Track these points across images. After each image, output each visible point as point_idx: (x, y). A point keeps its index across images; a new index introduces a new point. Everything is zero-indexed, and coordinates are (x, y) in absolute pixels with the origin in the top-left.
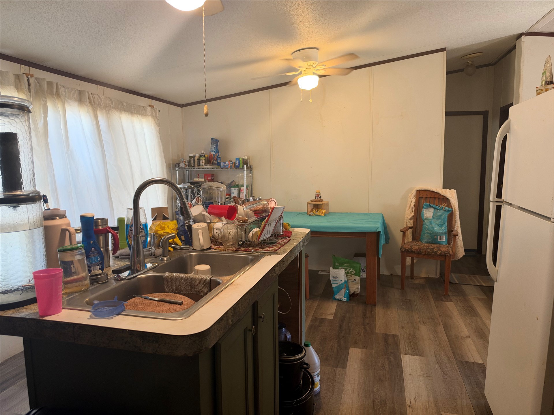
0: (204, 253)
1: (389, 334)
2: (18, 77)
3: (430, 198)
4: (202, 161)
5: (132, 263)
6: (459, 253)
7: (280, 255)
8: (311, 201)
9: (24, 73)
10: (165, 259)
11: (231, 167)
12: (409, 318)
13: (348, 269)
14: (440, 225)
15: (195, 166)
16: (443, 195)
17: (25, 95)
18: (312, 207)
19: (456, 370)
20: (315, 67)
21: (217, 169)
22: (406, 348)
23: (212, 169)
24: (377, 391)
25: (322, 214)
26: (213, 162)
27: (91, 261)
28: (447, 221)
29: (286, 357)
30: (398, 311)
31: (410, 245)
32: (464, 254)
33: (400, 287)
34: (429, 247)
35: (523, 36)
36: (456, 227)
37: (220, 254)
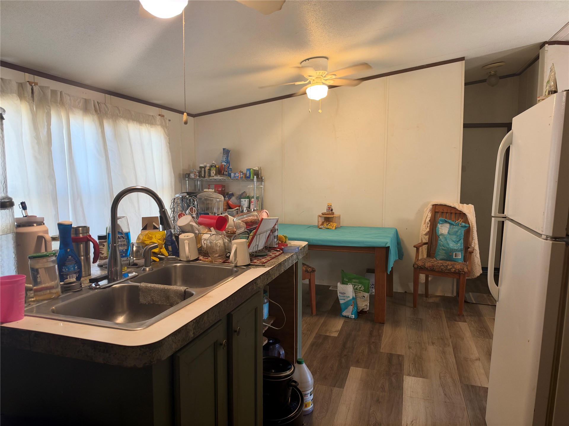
0: (190, 264)
1: (394, 354)
2: (21, 86)
3: (447, 213)
4: (212, 172)
5: (109, 272)
6: (476, 271)
7: (266, 267)
8: (322, 213)
9: (28, 82)
10: (147, 269)
11: (241, 178)
12: (418, 338)
13: (357, 285)
14: (455, 241)
15: (206, 176)
16: (460, 210)
17: (27, 103)
18: (323, 220)
19: (460, 394)
20: (325, 77)
21: (227, 180)
22: (410, 369)
23: (223, 180)
24: (373, 413)
25: (333, 227)
26: (224, 173)
27: (67, 269)
28: (463, 237)
29: (273, 374)
30: (406, 330)
31: (423, 262)
32: (482, 273)
33: (412, 306)
34: (443, 264)
35: (546, 45)
36: (473, 244)
37: (206, 266)
